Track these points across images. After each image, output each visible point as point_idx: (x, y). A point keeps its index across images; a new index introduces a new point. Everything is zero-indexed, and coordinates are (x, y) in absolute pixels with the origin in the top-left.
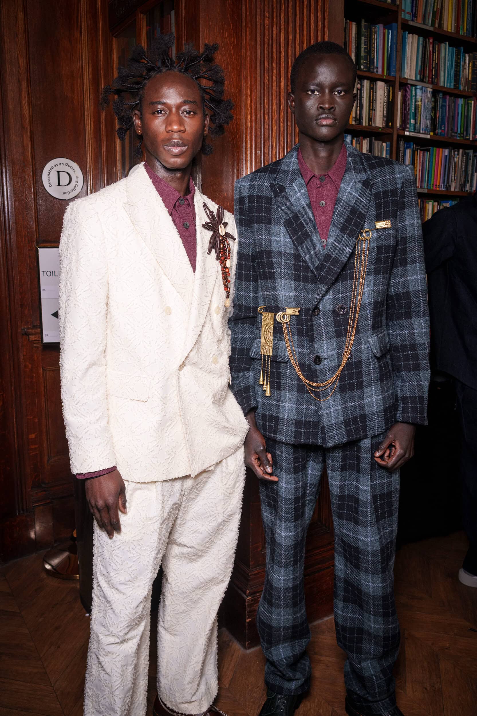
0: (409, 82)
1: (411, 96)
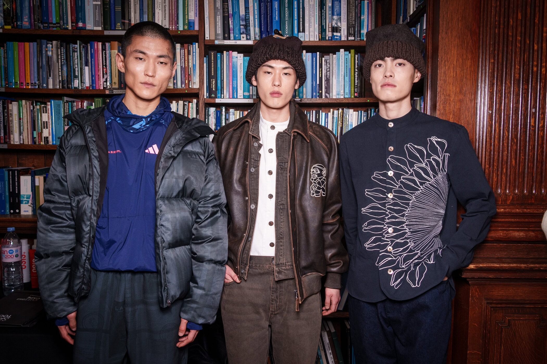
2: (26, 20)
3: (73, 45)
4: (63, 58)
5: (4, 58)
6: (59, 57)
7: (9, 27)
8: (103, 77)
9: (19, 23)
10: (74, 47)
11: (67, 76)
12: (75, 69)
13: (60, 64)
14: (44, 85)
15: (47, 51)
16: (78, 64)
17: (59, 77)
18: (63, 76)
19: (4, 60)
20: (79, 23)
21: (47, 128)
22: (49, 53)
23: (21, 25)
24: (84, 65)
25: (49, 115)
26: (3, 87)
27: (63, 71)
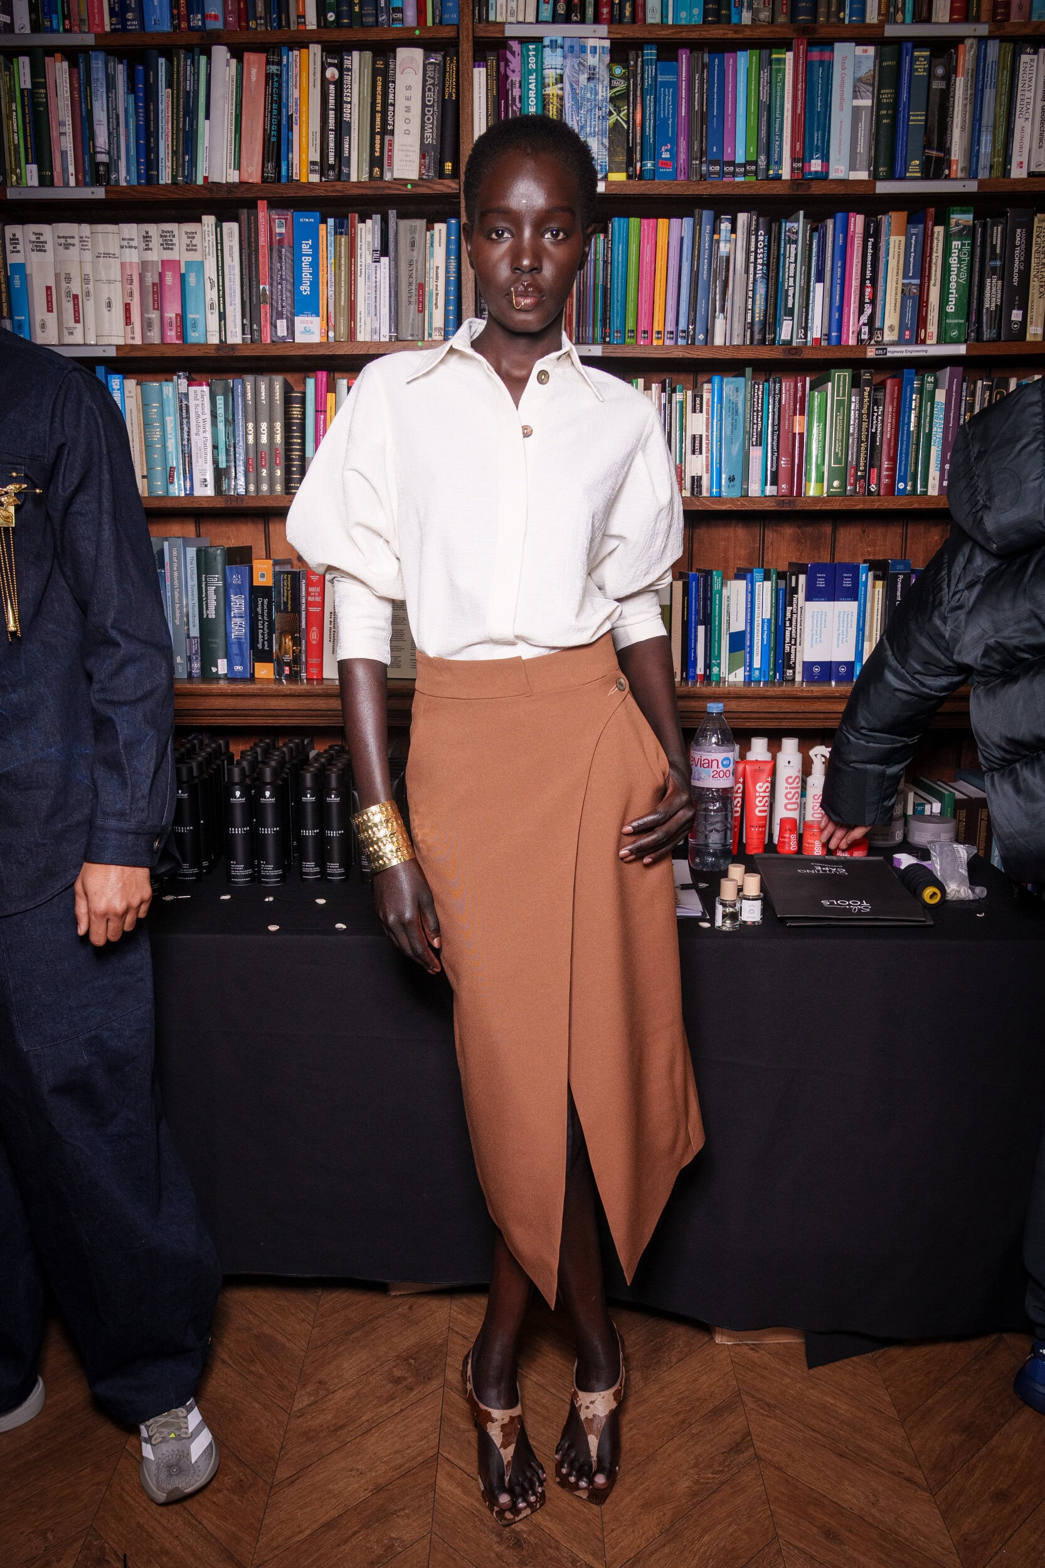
0: (510, 31)
1: (525, 73)
2: (666, 155)
3: (789, 225)
4: (760, 261)
5: (605, 262)
6: (752, 259)
7: (618, 177)
8: (861, 311)
9: (649, 165)
10: (789, 230)
11: (766, 311)
12: (787, 291)
13: (751, 276)
14: (701, 337)
15: (718, 241)
16: (795, 277)
17: (746, 313)
18: (757, 310)
19: (605, 269)
20: (813, 162)
21: (701, 453)
22: (724, 248)
23: (654, 170)
24: (813, 279)
25: (707, 419)
26: (598, 344)
27: (758, 297)
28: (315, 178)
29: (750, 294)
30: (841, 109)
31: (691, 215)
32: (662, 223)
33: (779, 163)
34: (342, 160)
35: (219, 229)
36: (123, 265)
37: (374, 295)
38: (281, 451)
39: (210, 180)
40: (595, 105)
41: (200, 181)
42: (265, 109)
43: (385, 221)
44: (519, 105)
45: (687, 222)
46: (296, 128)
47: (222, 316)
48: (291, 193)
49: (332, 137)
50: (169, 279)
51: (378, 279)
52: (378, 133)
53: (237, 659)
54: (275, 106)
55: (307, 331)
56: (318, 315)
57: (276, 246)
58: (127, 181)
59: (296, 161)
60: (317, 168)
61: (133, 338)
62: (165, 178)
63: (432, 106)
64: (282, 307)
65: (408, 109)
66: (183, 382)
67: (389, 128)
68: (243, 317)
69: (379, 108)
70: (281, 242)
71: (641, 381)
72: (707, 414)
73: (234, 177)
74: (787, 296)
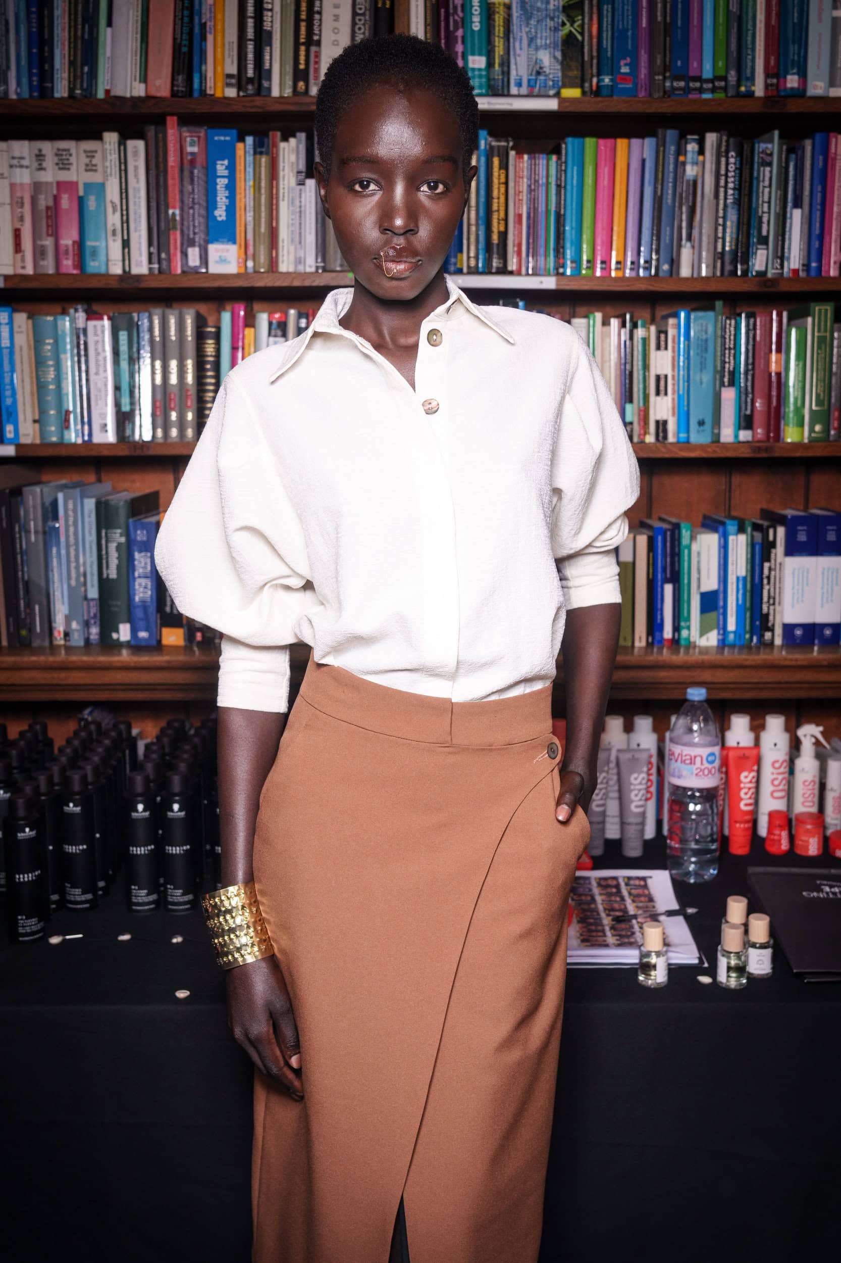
2: (625, 70)
3: (763, 146)
4: (731, 185)
5: (559, 186)
6: (722, 183)
7: (572, 93)
9: (607, 80)
10: (763, 152)
11: (737, 239)
12: (761, 218)
13: (721, 202)
14: (666, 267)
15: (684, 164)
16: (769, 202)
17: (716, 242)
18: (728, 239)
19: (558, 194)
20: (789, 77)
21: (666, 394)
22: (691, 171)
23: (612, 86)
24: (790, 205)
25: (673, 358)
26: (549, 275)
27: (728, 223)
28: (231, 93)
29: (721, 221)
30: (820, 20)
31: (653, 134)
32: (621, 143)
33: (752, 79)
34: (262, 73)
35: (122, 148)
36: (12, 186)
37: (298, 222)
38: (192, 392)
39: (112, 94)
40: (547, 15)
41: (101, 95)
42: (175, 16)
43: (310, 139)
44: (461, 14)
45: (649, 144)
46: (210, 38)
47: (126, 244)
48: (204, 108)
49: (250, 47)
50: (65, 202)
51: (303, 204)
52: (303, 44)
53: (142, 624)
54: (186, 13)
55: (222, 260)
56: (234, 242)
57: (187, 167)
58: (17, 94)
59: (210, 74)
60: (234, 81)
61: (23, 268)
62: (61, 90)
63: (364, 14)
64: (195, 233)
65: (337, 18)
66: (81, 316)
67: (316, 38)
68: (150, 244)
69: (303, 17)
70: (193, 163)
71: (599, 316)
72: (673, 351)
73: (139, 90)
74: (760, 222)
